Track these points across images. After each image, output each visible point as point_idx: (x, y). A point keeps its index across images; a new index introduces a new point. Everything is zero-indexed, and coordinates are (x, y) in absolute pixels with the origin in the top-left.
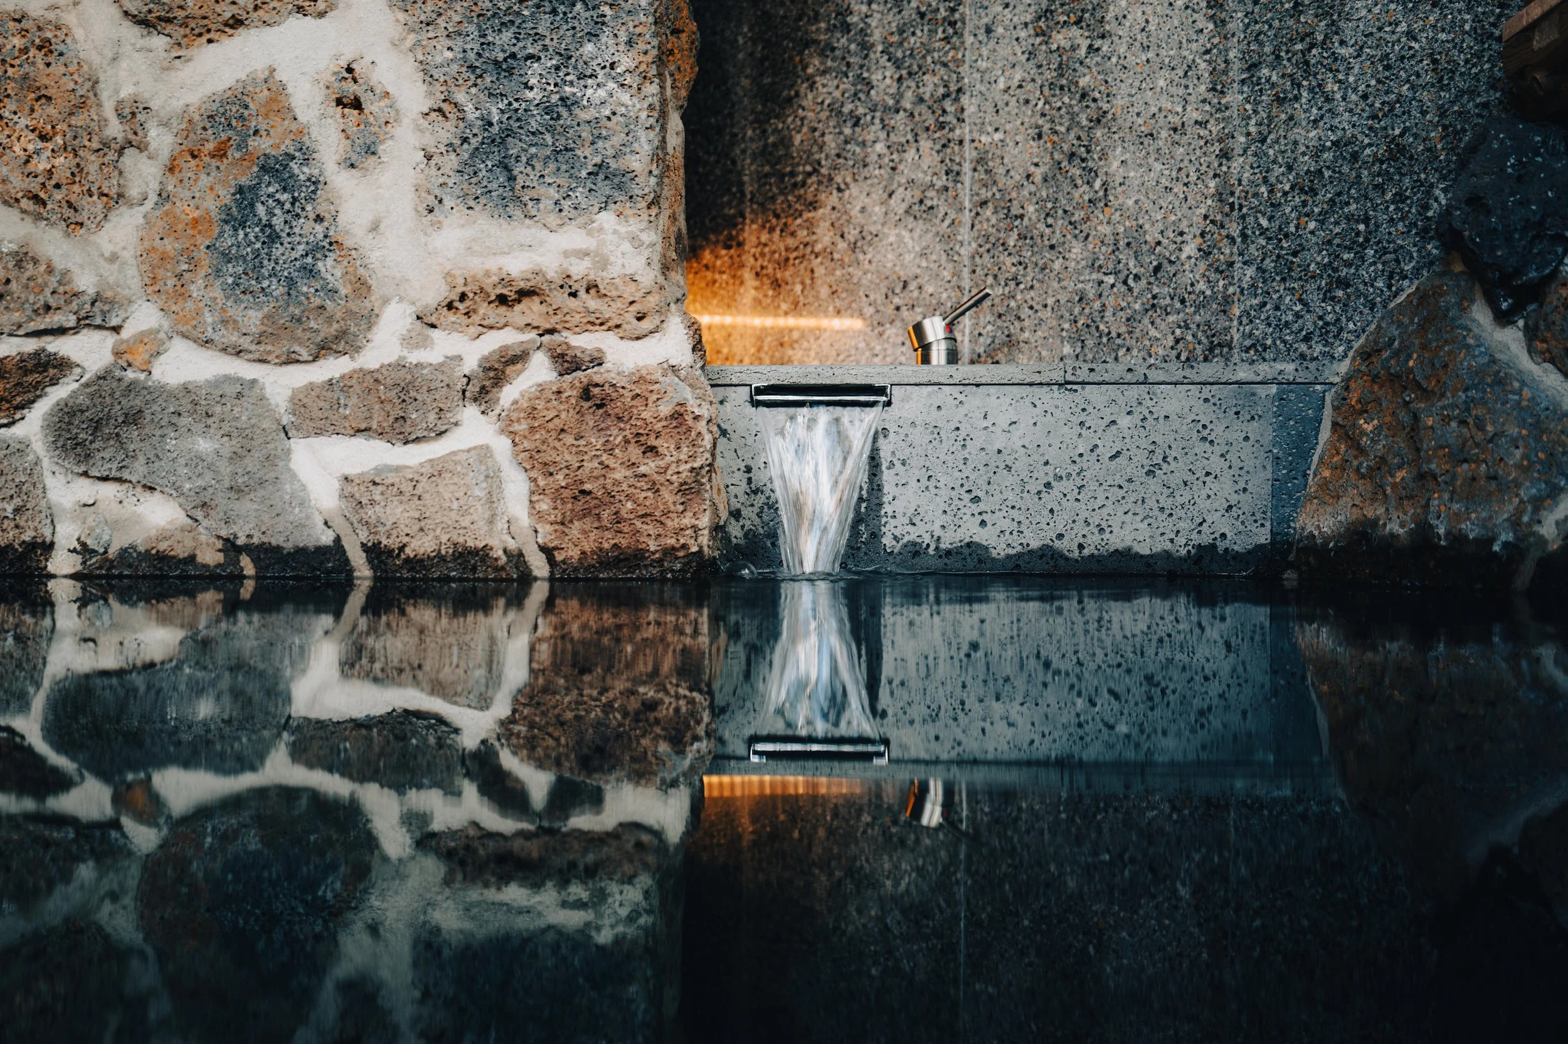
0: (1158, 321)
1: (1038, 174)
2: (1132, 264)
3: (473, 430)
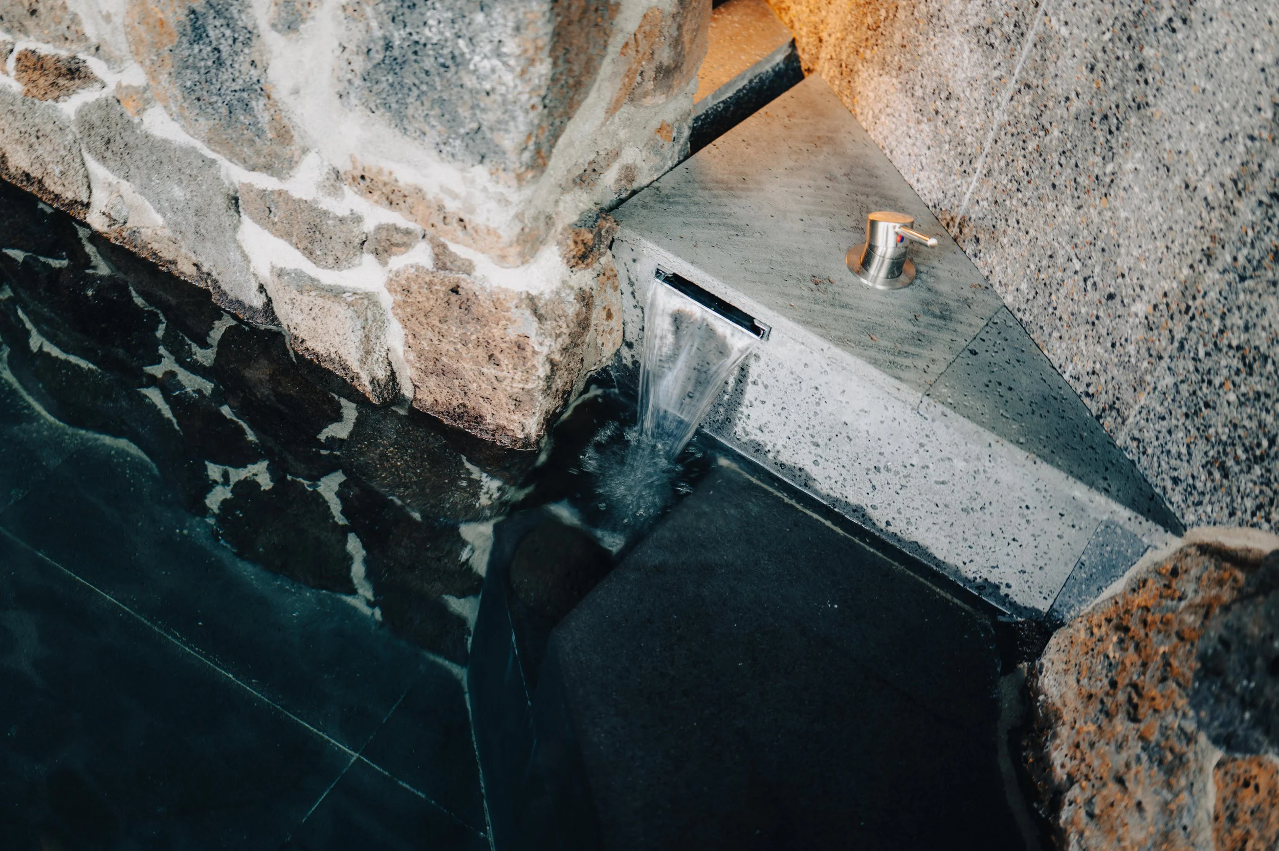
0: (1090, 340)
1: (1076, 105)
2: (1097, 270)
3: (369, 276)
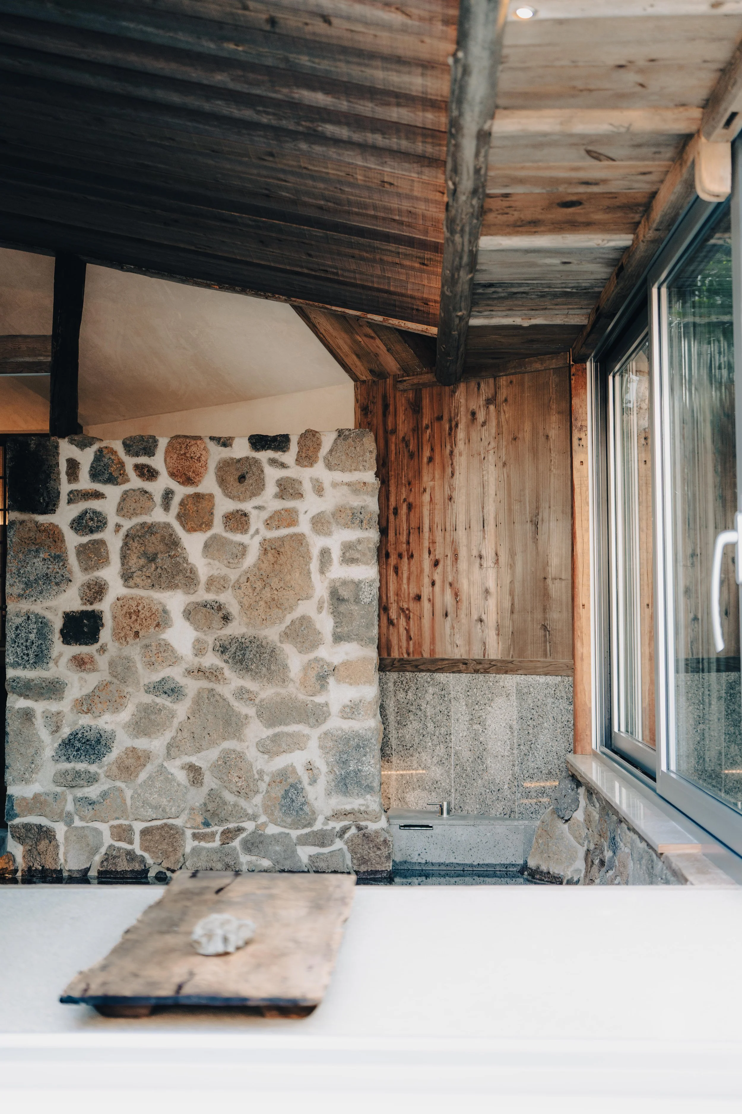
2: (493, 787)
3: (339, 844)
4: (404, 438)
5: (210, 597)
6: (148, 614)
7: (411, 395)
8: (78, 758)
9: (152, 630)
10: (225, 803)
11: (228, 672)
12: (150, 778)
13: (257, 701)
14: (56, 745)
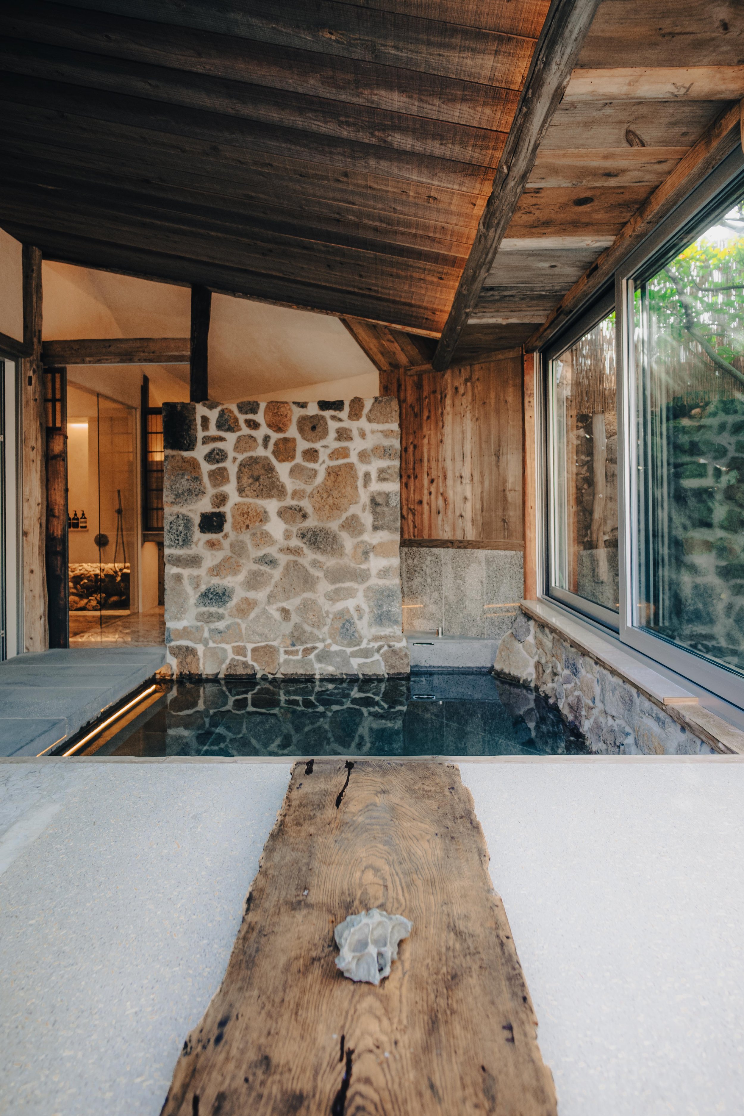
1: (455, 601)
3: (377, 657)
4: (411, 405)
5: (294, 503)
6: (255, 514)
7: (415, 378)
8: (211, 604)
9: (257, 524)
10: (304, 632)
11: (306, 550)
12: (257, 616)
13: (325, 568)
14: (197, 596)
